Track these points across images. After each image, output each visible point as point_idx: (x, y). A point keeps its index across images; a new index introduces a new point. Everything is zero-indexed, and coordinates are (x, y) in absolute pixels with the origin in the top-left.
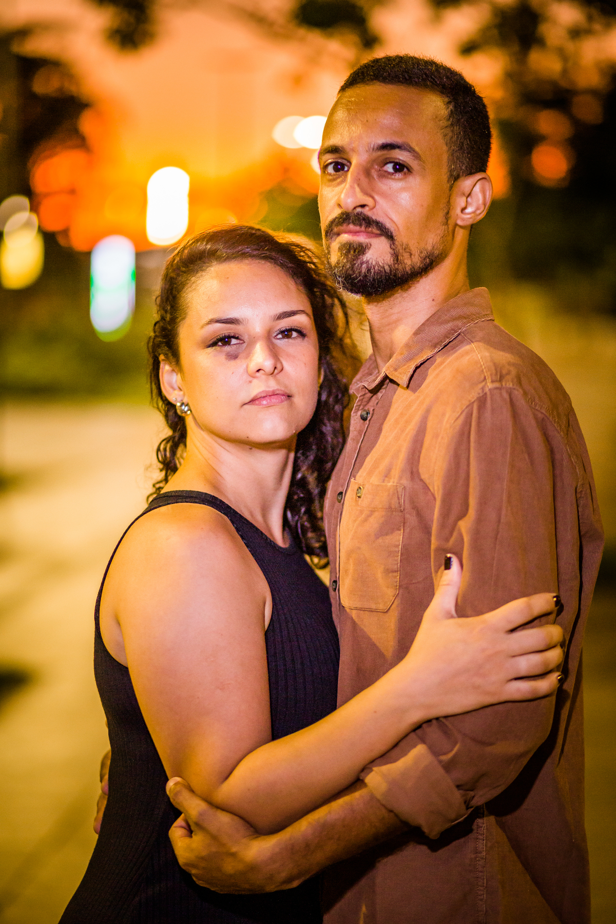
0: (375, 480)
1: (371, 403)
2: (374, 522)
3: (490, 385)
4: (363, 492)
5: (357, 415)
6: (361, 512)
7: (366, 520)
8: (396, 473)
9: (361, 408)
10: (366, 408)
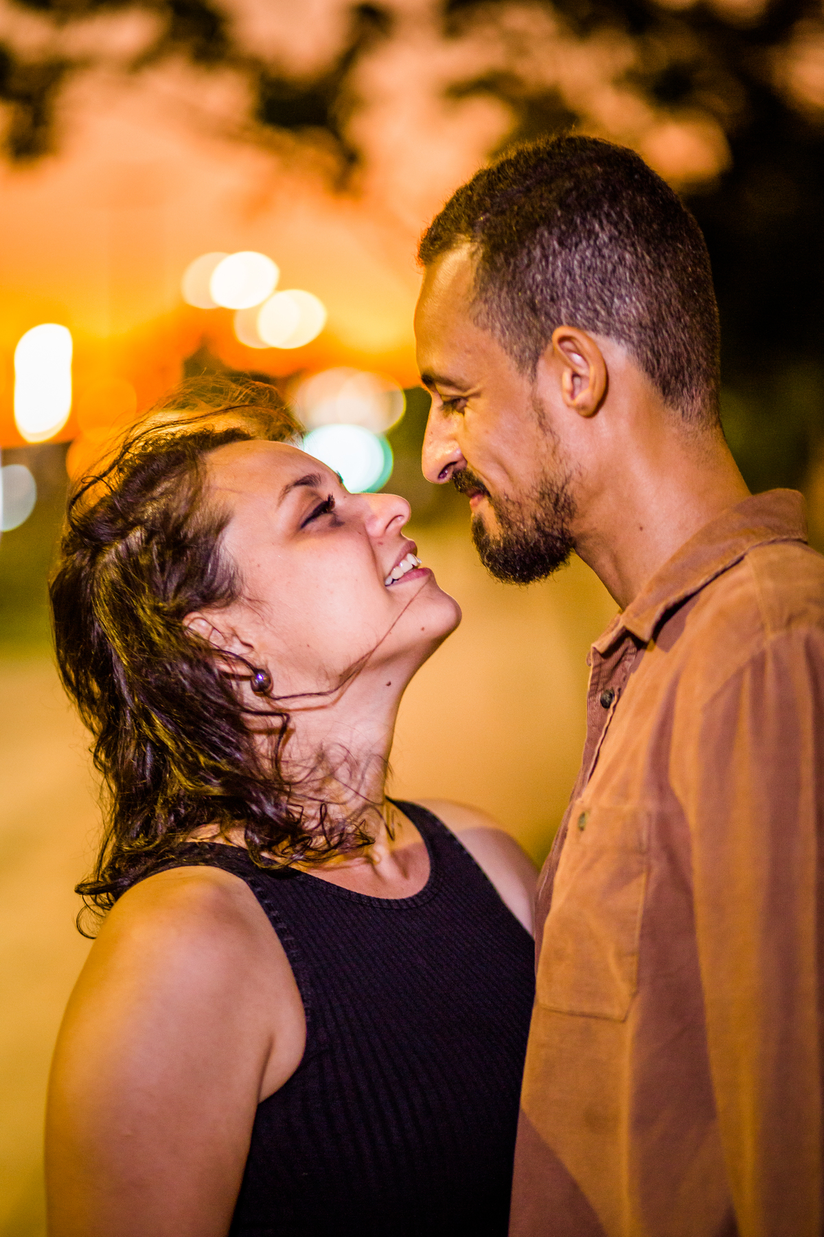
0: (605, 800)
1: (615, 680)
2: (602, 873)
3: (771, 637)
4: (589, 819)
5: (594, 700)
6: (584, 854)
7: (588, 868)
8: (636, 789)
9: (600, 688)
10: (609, 688)
